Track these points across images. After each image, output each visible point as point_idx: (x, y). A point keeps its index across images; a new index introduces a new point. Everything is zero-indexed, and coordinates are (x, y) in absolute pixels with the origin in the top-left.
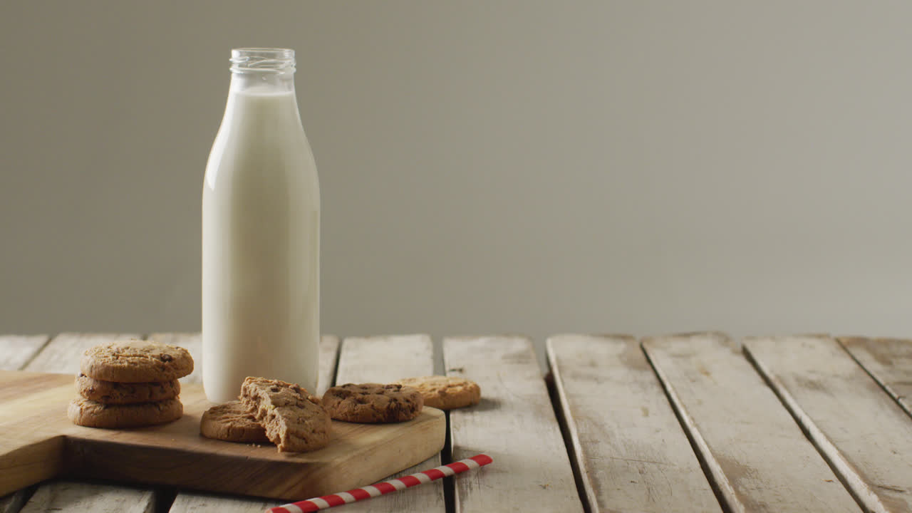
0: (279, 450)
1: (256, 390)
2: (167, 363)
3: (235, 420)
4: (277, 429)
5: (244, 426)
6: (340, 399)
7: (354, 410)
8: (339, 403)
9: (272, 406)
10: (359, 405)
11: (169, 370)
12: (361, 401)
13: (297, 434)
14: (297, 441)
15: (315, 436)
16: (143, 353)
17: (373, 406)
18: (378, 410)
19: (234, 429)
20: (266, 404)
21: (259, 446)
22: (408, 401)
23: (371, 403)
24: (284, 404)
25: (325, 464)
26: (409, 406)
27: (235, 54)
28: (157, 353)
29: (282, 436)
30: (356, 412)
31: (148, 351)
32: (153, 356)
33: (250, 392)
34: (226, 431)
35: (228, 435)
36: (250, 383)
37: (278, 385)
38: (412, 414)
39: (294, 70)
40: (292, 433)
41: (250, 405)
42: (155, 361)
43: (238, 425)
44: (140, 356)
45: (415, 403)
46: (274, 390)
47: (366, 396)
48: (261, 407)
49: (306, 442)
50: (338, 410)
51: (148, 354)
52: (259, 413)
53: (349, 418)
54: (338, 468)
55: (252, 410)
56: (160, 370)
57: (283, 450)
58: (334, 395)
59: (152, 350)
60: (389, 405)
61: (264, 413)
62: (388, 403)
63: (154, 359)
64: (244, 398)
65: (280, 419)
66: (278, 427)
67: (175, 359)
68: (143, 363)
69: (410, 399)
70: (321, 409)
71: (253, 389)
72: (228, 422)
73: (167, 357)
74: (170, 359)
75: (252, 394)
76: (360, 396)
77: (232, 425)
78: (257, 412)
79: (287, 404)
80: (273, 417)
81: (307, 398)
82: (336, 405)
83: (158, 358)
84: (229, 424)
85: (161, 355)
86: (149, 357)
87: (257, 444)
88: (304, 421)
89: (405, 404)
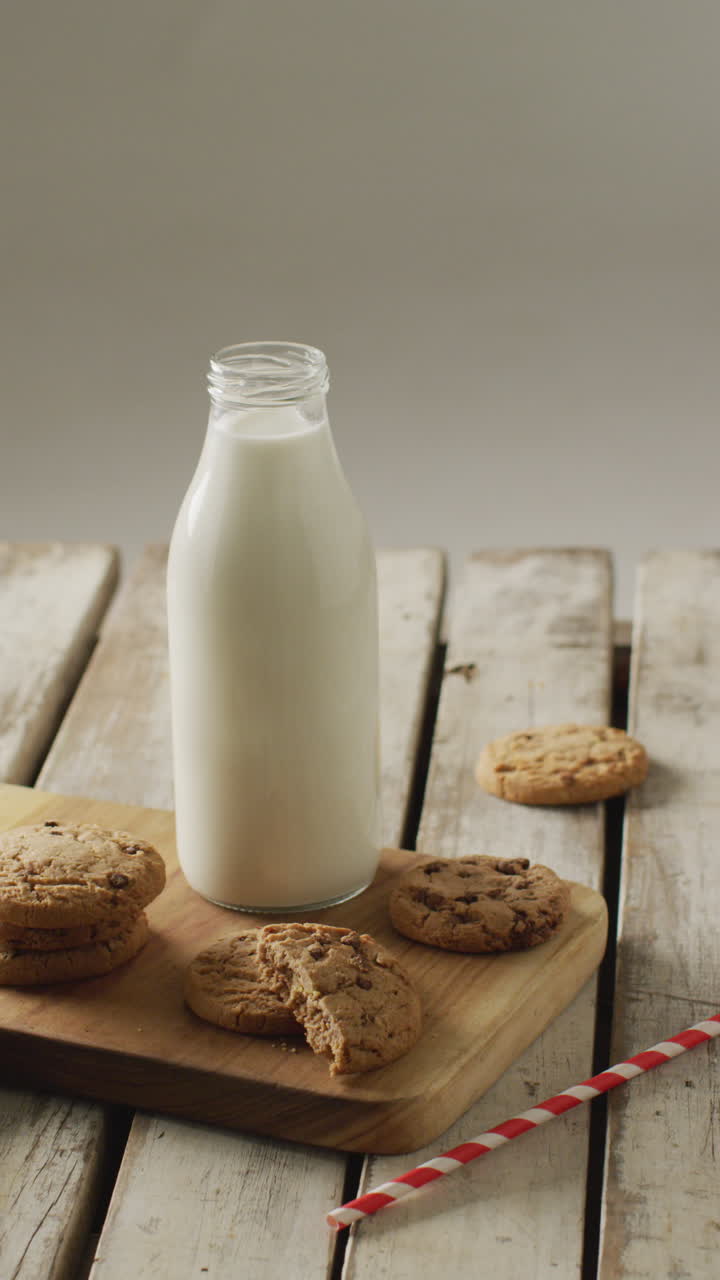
0: (332, 1074)
1: (284, 956)
2: (121, 893)
3: (247, 999)
4: (327, 1033)
5: (265, 1011)
6: (426, 911)
7: (452, 934)
8: (425, 918)
9: (316, 993)
10: (461, 927)
11: (124, 903)
12: (464, 918)
13: (361, 1046)
14: (362, 1058)
15: (394, 1041)
16: (75, 875)
17: (484, 927)
18: (494, 936)
19: (249, 1018)
20: (303, 984)
21: (294, 1050)
22: (545, 913)
23: (482, 922)
24: (335, 987)
25: (415, 1100)
26: (547, 922)
27: (215, 367)
28: (100, 872)
29: (336, 1051)
30: (455, 938)
31: (86, 870)
32: (96, 881)
33: (273, 956)
34: (234, 1019)
35: (237, 1024)
36: (273, 940)
37: (322, 942)
38: (553, 932)
39: (326, 388)
40: (355, 1046)
41: (273, 980)
42: (101, 893)
43: (256, 1011)
44: (73, 882)
45: (557, 913)
46: (317, 956)
47: (473, 905)
48: (294, 988)
49: (379, 1055)
50: (423, 930)
51: (86, 876)
52: (292, 997)
53: (443, 945)
54: (437, 1098)
55: (280, 989)
56: (109, 906)
57: (338, 1072)
58: (414, 899)
59: (91, 864)
60: (514, 928)
61: (301, 1000)
62: (513, 924)
63: (97, 888)
64: (261, 965)
65: (331, 1018)
66: (326, 1034)
67: (134, 881)
68: (79, 897)
69: (550, 910)
70: (400, 983)
71: (278, 955)
72: (236, 1002)
73: (120, 881)
74: (126, 883)
75: (278, 963)
76: (461, 907)
77: (243, 1011)
78: (289, 994)
79: (341, 984)
80: (318, 1011)
81: (375, 960)
82: (419, 921)
83: (101, 886)
84: (238, 1008)
85: (109, 875)
86: (89, 883)
87: (289, 1045)
88: (373, 1020)
89: (540, 921)
